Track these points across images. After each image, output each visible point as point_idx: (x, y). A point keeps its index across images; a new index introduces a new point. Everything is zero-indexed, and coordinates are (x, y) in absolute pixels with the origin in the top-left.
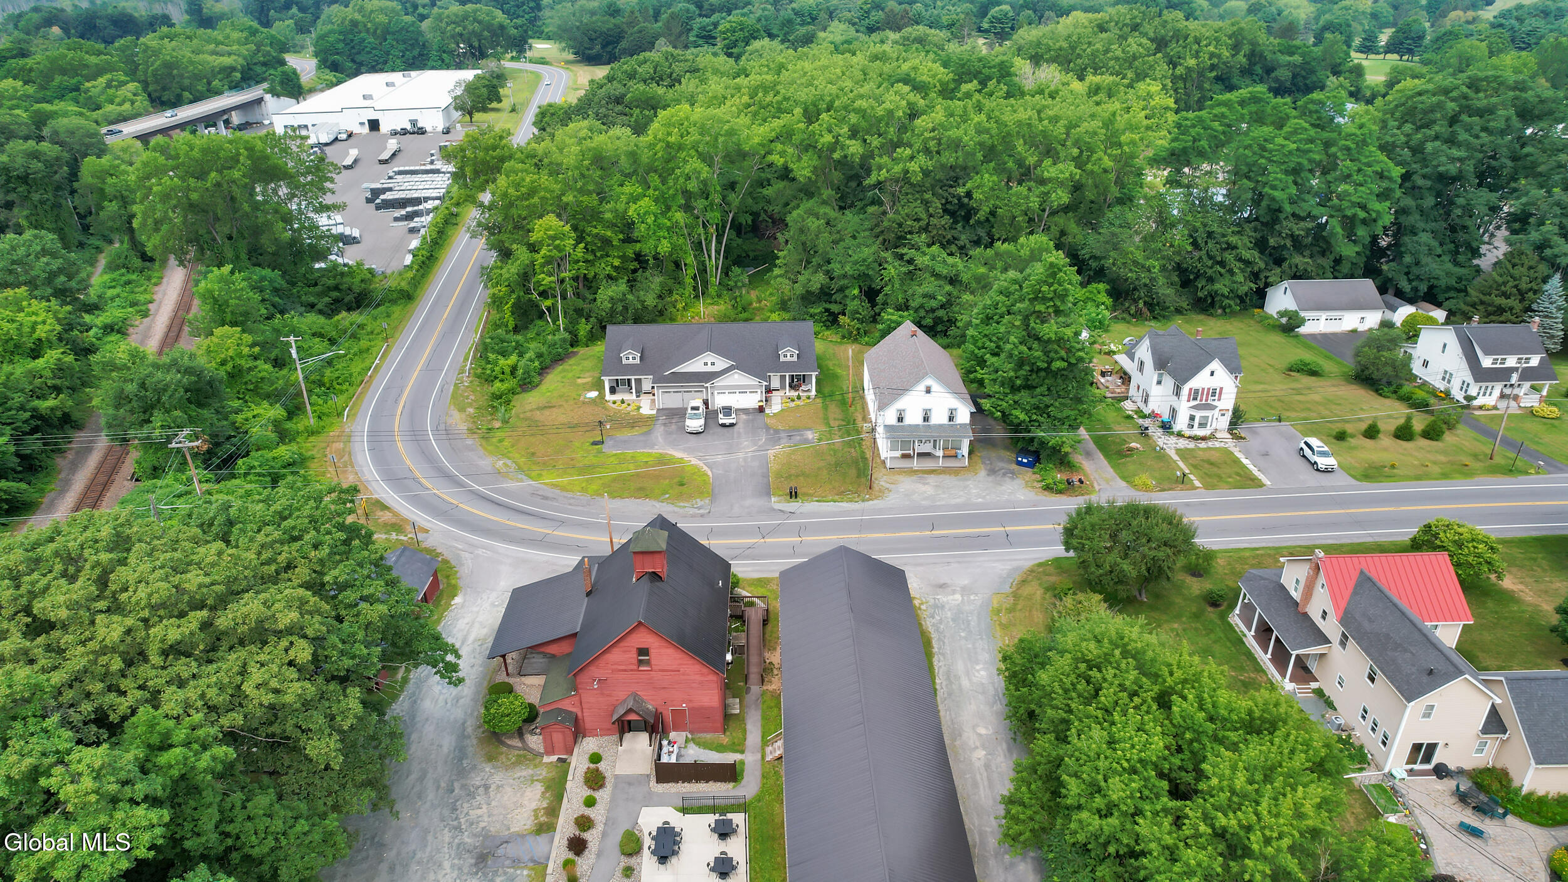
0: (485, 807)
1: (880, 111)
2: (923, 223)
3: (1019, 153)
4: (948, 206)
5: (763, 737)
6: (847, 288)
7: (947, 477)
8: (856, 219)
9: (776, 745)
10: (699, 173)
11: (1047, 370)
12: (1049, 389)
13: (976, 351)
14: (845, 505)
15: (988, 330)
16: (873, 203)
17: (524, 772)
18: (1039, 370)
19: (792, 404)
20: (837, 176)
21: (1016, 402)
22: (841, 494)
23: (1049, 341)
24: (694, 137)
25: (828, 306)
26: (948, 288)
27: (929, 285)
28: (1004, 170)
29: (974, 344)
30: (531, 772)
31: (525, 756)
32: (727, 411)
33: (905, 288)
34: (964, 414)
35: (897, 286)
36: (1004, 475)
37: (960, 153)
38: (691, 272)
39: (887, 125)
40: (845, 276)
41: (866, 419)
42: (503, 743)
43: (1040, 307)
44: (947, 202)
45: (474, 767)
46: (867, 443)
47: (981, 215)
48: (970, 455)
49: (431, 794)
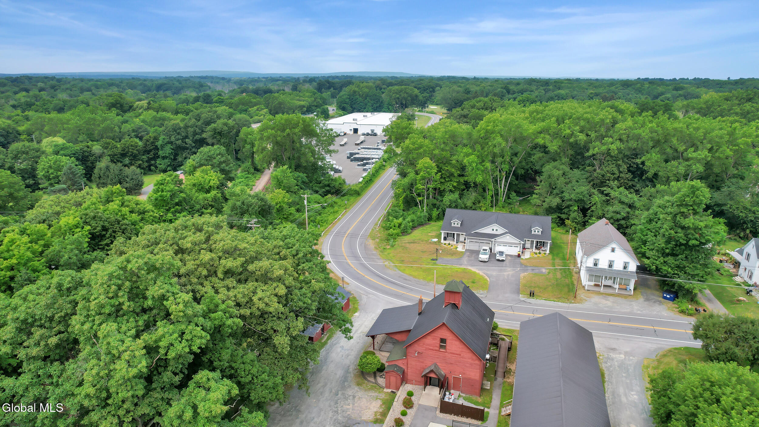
0: (351, 405)
1: (597, 120)
2: (616, 176)
3: (674, 145)
4: (631, 169)
5: (501, 403)
6: (571, 206)
8: (579, 173)
9: (508, 408)
10: (501, 144)
12: (686, 257)
14: (560, 304)
16: (589, 165)
17: (373, 394)
18: (681, 245)
19: (536, 256)
20: (571, 152)
21: (665, 262)
22: (558, 298)
24: (500, 128)
25: (560, 215)
26: (628, 209)
27: (617, 207)
28: (664, 153)
30: (376, 394)
31: (375, 387)
32: (501, 254)
33: (603, 208)
34: (633, 266)
35: (599, 206)
36: (654, 302)
37: (639, 142)
38: (491, 193)
39: (600, 127)
40: (571, 200)
41: (575, 264)
42: (366, 379)
44: (630, 166)
45: (350, 386)
47: (650, 175)
48: (634, 290)
49: (327, 394)
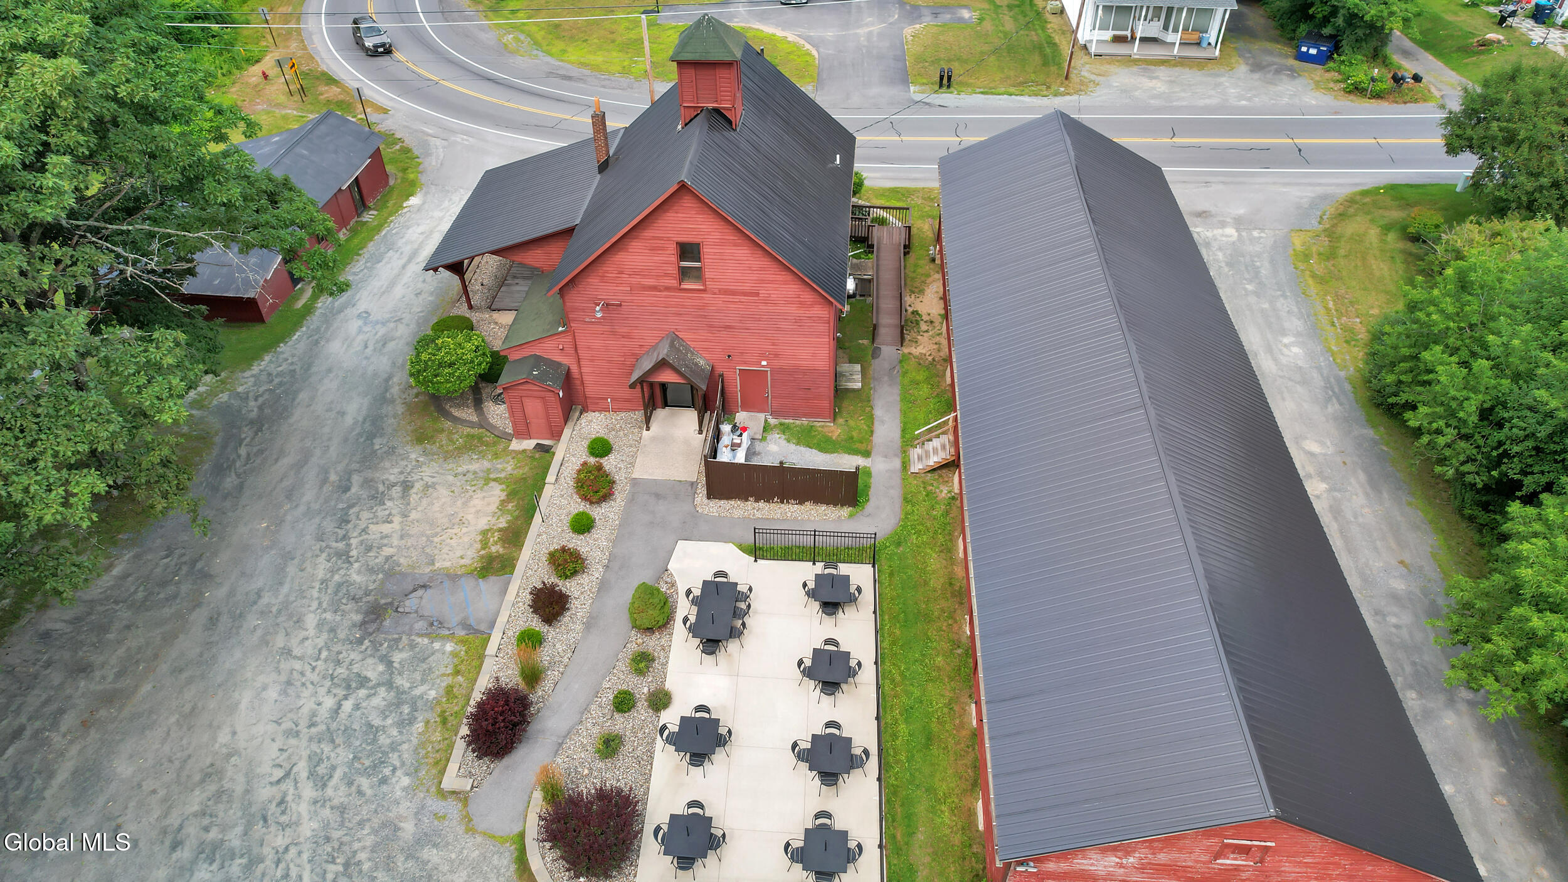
0: (397, 519)
7: (1187, 70)
17: (474, 465)
22: (1024, 87)
30: (486, 464)
31: (480, 438)
36: (1277, 74)
42: (447, 415)
45: (391, 451)
49: (309, 495)
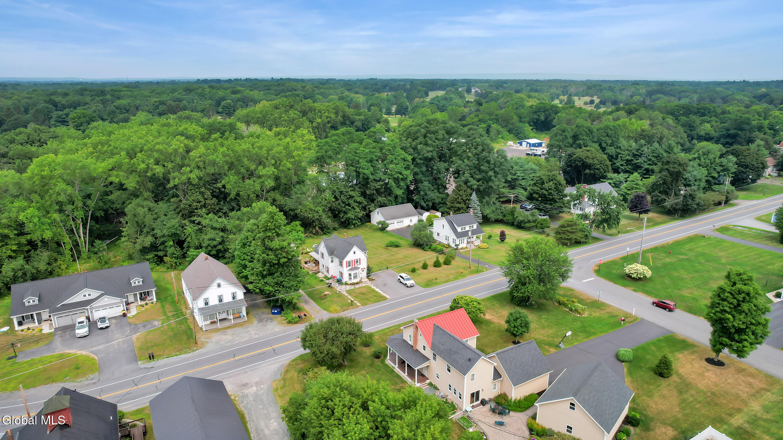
1: (170, 150)
2: (202, 203)
3: (246, 165)
4: (215, 194)
6: (166, 242)
7: (237, 328)
8: (165, 205)
10: (65, 190)
11: (278, 264)
12: (281, 274)
13: (241, 262)
14: (183, 356)
15: (245, 251)
16: (173, 197)
18: (274, 264)
19: (143, 309)
20: (150, 185)
21: (265, 283)
22: (180, 351)
23: (277, 249)
24: (59, 171)
25: (156, 253)
26: (221, 234)
27: (211, 234)
28: (240, 173)
29: (239, 259)
32: (103, 319)
33: (198, 237)
34: (240, 295)
35: (194, 237)
36: (267, 321)
37: (216, 167)
38: (68, 247)
39: (175, 156)
40: (164, 236)
41: (187, 307)
43: (270, 234)
44: (213, 192)
46: (190, 320)
47: (232, 196)
48: (247, 314)
